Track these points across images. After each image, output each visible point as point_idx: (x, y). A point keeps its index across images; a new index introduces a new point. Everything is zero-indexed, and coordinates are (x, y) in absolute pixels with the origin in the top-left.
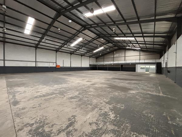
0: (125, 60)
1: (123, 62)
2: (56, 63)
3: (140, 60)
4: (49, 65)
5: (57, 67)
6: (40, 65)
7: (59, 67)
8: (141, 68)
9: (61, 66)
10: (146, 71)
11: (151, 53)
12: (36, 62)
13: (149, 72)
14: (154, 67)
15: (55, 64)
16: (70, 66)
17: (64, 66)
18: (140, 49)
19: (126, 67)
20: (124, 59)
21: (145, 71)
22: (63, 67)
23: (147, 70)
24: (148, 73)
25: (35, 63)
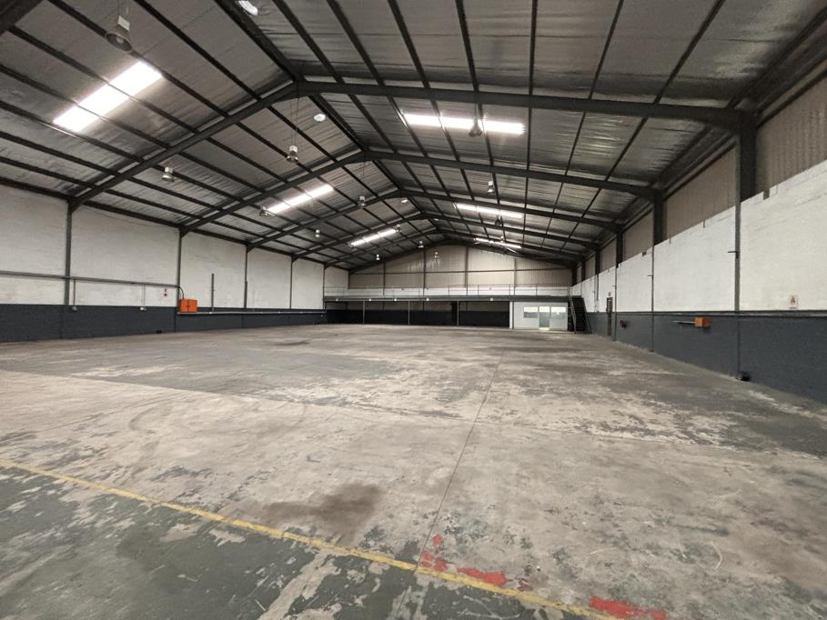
0: (466, 285)
1: (459, 292)
2: (178, 287)
3: (515, 285)
4: (144, 300)
5: (184, 310)
6: (90, 296)
7: (193, 310)
8: (527, 315)
9: (204, 302)
10: (541, 325)
11: (550, 266)
12: (67, 278)
13: (548, 326)
14: (561, 310)
15: (173, 292)
16: (241, 306)
17: (216, 305)
18: (519, 247)
19: (469, 309)
20: (462, 283)
21: (538, 326)
22: (210, 309)
23: (544, 321)
24: (545, 329)
25: (61, 284)
